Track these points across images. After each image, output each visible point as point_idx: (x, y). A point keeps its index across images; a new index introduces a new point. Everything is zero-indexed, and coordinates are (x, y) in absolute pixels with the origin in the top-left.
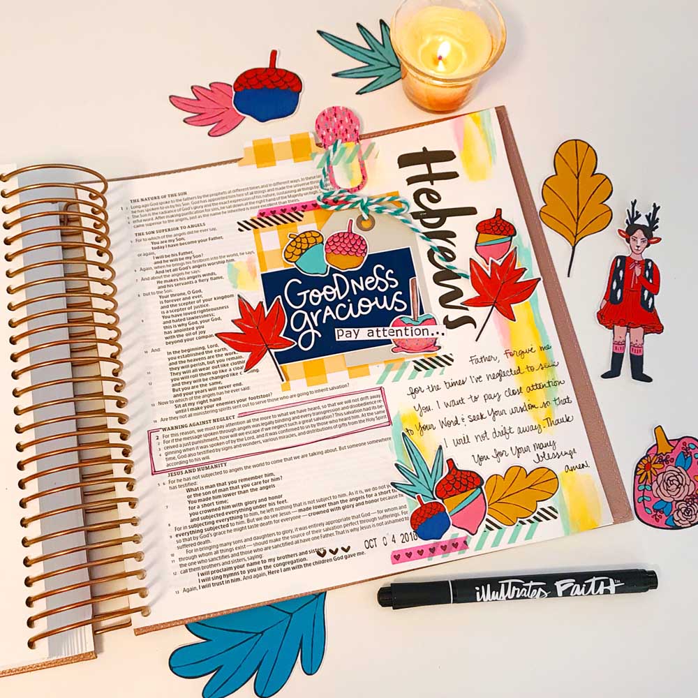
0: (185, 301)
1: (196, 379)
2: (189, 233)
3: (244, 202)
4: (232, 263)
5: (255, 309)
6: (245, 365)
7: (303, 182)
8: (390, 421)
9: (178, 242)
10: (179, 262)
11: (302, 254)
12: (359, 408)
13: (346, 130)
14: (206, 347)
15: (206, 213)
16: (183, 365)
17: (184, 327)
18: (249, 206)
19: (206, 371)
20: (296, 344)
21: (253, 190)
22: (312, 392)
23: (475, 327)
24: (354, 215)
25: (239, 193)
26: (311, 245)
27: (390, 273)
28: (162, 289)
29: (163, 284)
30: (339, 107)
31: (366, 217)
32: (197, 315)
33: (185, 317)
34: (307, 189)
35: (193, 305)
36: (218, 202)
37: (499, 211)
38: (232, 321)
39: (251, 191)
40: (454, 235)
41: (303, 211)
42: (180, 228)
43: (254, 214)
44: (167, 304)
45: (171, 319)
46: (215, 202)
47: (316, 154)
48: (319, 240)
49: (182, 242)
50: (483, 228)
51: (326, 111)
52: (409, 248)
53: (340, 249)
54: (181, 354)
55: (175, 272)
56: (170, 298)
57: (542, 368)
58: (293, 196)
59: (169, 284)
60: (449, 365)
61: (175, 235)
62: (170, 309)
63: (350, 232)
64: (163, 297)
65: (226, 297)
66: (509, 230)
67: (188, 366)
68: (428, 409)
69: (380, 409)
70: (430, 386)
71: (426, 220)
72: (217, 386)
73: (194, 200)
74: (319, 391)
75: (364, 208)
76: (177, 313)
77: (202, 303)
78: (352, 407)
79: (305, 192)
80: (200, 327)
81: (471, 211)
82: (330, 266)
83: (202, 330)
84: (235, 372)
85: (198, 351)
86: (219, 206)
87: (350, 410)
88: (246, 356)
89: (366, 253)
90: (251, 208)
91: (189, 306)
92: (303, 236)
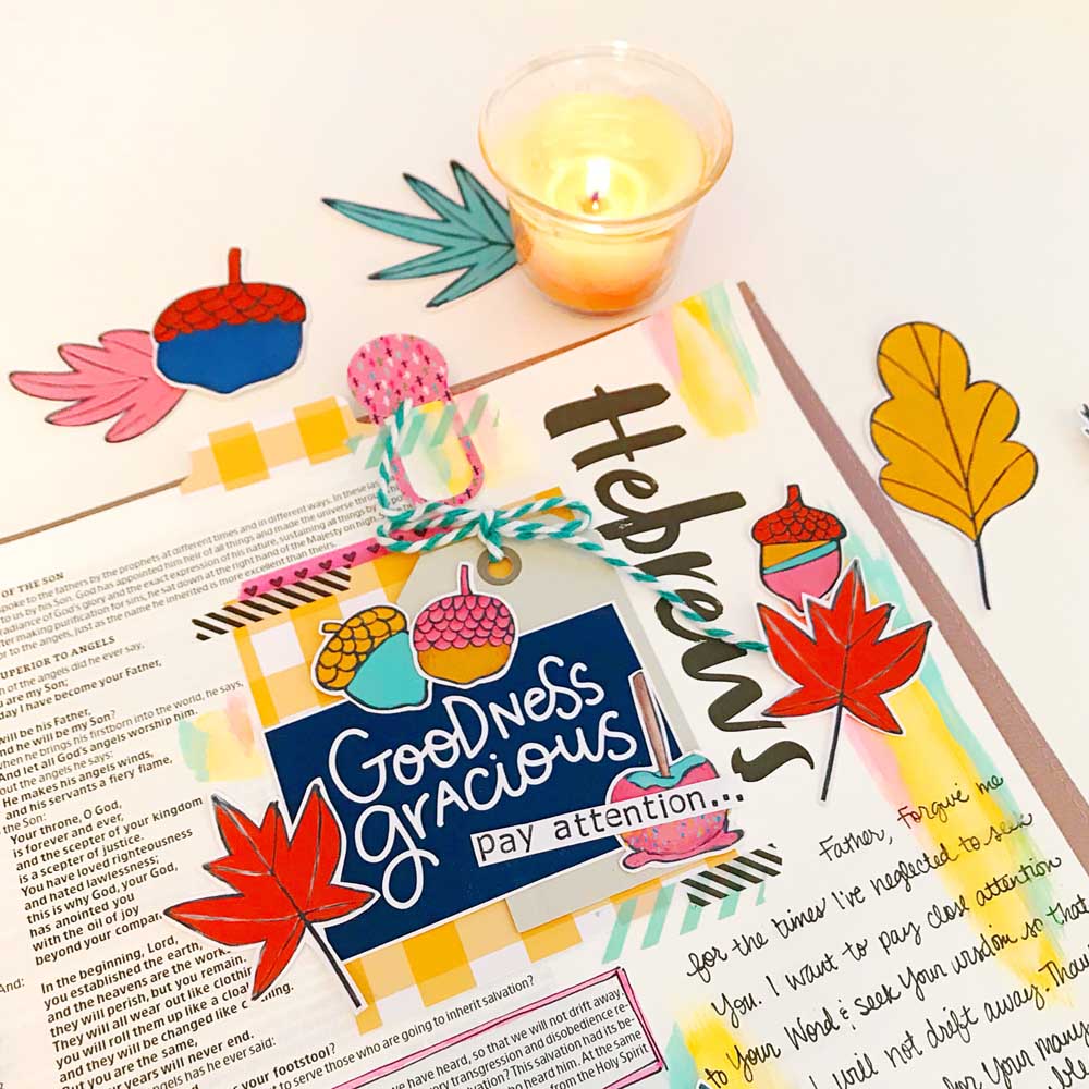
0: (80, 839)
1: (124, 1046)
2: (76, 666)
3: (203, 572)
4: (188, 719)
5: (259, 825)
6: (251, 979)
7: (339, 504)
8: (659, 1059)
9: (52, 694)
10: (56, 741)
11: (359, 664)
12: (570, 1039)
13: (419, 380)
14: (144, 951)
15: (115, 613)
16: (87, 1012)
17: (82, 908)
18: (216, 579)
19: (151, 1019)
20: (378, 895)
21: (223, 541)
22: (439, 1021)
23: (812, 767)
24: (469, 555)
25: (189, 553)
26: (377, 641)
27: (579, 670)
28: (19, 819)
29: (19, 806)
30: (394, 336)
31: (498, 554)
32: (113, 868)
33: (83, 879)
34: (349, 517)
35: (99, 846)
36: (141, 581)
37: (794, 491)
38: (206, 867)
39: (217, 544)
40: (705, 560)
41: (348, 567)
42: (52, 660)
43: (232, 594)
44: (32, 855)
45: (46, 892)
46: (134, 583)
47: (359, 438)
48: (396, 624)
49: (59, 691)
50: (765, 532)
51: (368, 349)
52: (611, 605)
53: (450, 637)
54: (79, 983)
55: (50, 769)
56: (40, 838)
57: (998, 837)
58: (320, 538)
59: (34, 801)
60: (774, 873)
61: (42, 679)
62: (42, 865)
63: (467, 594)
64: (21, 839)
65: (182, 807)
66: (828, 528)
67: (100, 1014)
68: (748, 1003)
69: (628, 1031)
70: (740, 941)
71: (633, 538)
72: (185, 1054)
73: (83, 589)
74: (457, 1013)
75: (490, 533)
76: (60, 874)
77: (123, 835)
78: (551, 1039)
79: (347, 523)
80: (123, 900)
81: (732, 501)
82: (432, 680)
83: (129, 905)
84: (228, 1004)
85: (123, 967)
86: (144, 592)
87: (549, 1049)
88: (252, 954)
89: (513, 635)
90: (223, 581)
91: (91, 848)
92: (357, 622)
